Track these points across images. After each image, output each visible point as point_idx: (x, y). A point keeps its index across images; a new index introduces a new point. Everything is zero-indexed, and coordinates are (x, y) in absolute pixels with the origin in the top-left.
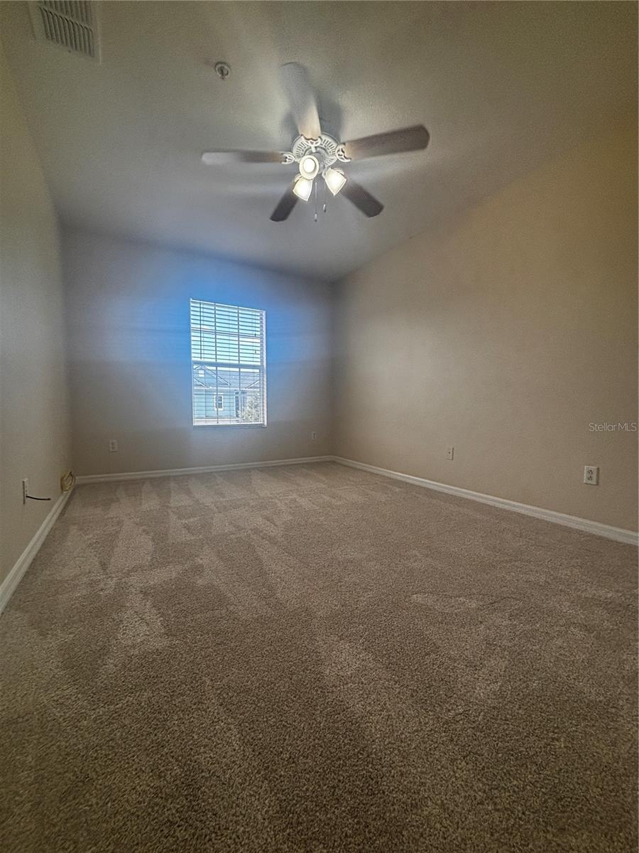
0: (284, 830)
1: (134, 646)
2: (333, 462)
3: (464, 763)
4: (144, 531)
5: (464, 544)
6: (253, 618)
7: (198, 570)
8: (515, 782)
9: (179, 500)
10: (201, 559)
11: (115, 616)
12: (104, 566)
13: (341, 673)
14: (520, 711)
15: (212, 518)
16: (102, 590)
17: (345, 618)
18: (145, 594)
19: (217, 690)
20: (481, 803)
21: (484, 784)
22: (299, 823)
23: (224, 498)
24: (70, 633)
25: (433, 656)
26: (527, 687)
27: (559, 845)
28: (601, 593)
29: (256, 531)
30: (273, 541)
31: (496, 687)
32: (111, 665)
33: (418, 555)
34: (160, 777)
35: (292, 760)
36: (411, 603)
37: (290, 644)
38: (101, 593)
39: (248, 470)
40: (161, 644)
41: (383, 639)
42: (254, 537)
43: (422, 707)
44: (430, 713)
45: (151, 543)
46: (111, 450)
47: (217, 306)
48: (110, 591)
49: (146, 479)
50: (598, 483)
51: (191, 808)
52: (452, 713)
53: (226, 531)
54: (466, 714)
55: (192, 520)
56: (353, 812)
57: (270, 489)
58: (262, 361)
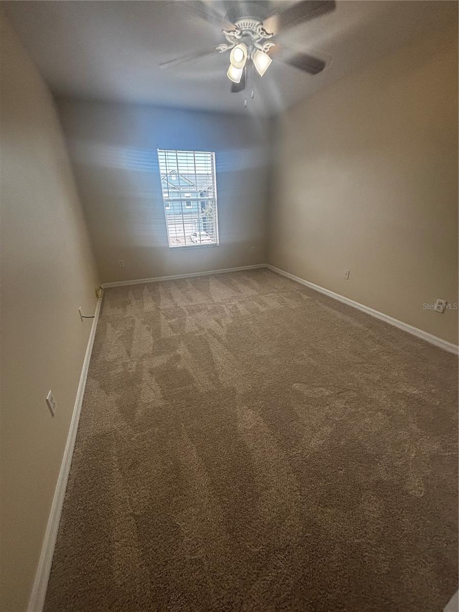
0: (212, 490)
1: (149, 404)
2: (266, 269)
3: (293, 475)
4: (147, 328)
5: (337, 348)
6: (206, 392)
7: (178, 358)
8: (313, 486)
9: (166, 304)
10: (179, 351)
11: (138, 386)
12: (129, 353)
13: (246, 427)
14: (329, 455)
15: (185, 319)
16: (130, 369)
17: (253, 395)
18: (152, 373)
19: (187, 430)
20: (295, 491)
21: (299, 484)
22: (218, 489)
23: (192, 301)
24: (119, 394)
25: (295, 422)
26: (338, 443)
27: (322, 511)
28: (410, 390)
29: (210, 331)
30: (219, 339)
31: (321, 442)
32: (139, 412)
33: (305, 355)
34: (165, 465)
35: (218, 465)
36: (291, 389)
37: (223, 409)
38: (130, 371)
39: (207, 277)
40: (161, 403)
41: (271, 410)
42: (209, 336)
43: (281, 448)
44: (285, 452)
45: (152, 337)
46: (121, 266)
47: (178, 152)
48: (133, 370)
49: (145, 284)
50: (443, 313)
51: (178, 478)
52: (295, 453)
53: (193, 330)
54: (302, 454)
55: (174, 320)
56: (240, 488)
57: (220, 294)
58: (214, 195)
